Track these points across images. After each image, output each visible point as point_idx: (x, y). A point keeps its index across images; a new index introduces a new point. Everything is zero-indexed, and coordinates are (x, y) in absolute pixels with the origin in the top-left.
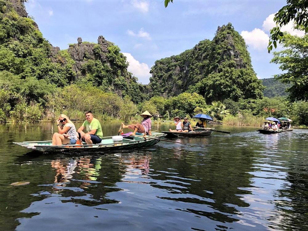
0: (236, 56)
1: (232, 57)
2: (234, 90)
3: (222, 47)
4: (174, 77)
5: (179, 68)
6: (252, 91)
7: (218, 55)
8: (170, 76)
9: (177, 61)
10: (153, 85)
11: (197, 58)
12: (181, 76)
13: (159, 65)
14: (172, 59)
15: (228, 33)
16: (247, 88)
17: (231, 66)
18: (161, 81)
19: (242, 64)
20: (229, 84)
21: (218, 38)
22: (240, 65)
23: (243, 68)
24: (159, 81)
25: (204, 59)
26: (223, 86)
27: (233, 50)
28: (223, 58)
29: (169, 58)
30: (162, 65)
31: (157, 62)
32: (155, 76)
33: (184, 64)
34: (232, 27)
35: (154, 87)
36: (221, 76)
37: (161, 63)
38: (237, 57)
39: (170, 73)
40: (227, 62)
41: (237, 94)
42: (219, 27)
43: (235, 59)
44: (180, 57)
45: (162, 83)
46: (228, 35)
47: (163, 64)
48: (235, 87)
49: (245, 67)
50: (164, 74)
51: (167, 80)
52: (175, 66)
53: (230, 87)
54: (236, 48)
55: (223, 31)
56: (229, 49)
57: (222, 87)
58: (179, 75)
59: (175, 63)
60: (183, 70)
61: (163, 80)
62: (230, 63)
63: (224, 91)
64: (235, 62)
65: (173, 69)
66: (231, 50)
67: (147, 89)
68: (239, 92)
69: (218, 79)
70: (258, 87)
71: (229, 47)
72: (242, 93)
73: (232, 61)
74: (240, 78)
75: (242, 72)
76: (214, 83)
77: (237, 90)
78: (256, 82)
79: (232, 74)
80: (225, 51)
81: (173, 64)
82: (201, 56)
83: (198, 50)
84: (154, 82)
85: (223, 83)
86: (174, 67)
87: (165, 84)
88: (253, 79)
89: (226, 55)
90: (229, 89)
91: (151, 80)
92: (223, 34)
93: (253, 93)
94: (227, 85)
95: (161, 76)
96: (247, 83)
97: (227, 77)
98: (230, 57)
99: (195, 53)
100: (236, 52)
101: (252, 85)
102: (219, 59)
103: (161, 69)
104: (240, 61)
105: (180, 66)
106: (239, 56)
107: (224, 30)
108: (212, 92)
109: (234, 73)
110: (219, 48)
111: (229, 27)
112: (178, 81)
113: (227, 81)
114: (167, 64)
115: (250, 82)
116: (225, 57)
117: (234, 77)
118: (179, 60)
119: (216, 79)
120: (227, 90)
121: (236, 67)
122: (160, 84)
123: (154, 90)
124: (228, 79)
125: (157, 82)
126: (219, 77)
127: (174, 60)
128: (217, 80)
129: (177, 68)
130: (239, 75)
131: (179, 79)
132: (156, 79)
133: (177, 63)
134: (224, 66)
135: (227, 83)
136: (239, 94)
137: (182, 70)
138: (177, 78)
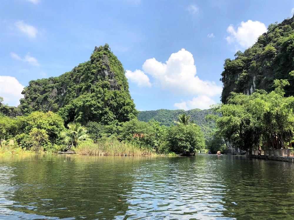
0: (110, 77)
1: (106, 77)
2: (106, 113)
3: (97, 66)
4: (49, 100)
5: (56, 91)
6: (125, 115)
7: (91, 75)
8: (45, 99)
9: (55, 83)
10: (24, 107)
11: (75, 81)
12: (58, 99)
13: (34, 86)
14: (49, 81)
15: (105, 54)
16: (120, 111)
17: (104, 86)
18: (34, 103)
19: (117, 85)
20: (101, 106)
21: (94, 58)
22: (115, 86)
23: (117, 90)
24: (32, 103)
25: (82, 81)
26: (94, 108)
27: (108, 70)
28: (97, 77)
29: (47, 79)
30: (37, 86)
31: (32, 83)
32: (27, 98)
33: (62, 86)
34: (109, 49)
35: (24, 109)
36: (93, 96)
37: (37, 83)
38: (112, 78)
39: (45, 95)
40: (101, 83)
41: (109, 118)
42: (96, 47)
43: (110, 80)
44: (58, 79)
45: (36, 106)
46: (104, 55)
47: (39, 85)
48: (107, 109)
49: (119, 89)
50: (39, 96)
51: (41, 102)
52: (52, 88)
53: (102, 110)
54: (111, 68)
55: (99, 51)
56: (104, 69)
57: (92, 109)
58: (55, 98)
59: (53, 85)
60: (61, 92)
61: (37, 102)
62: (104, 83)
63: (95, 114)
64: (109, 83)
65: (49, 91)
66: (106, 70)
67: (16, 112)
68: (111, 115)
69: (89, 100)
70: (131, 111)
71: (104, 67)
72: (115, 116)
73: (106, 82)
74: (113, 100)
75: (115, 94)
76: (84, 104)
77: (110, 113)
78: (129, 105)
79: (105, 96)
80: (99, 71)
81: (50, 85)
82: (80, 78)
83: (76, 72)
84: (25, 104)
85: (94, 105)
86: (50, 89)
87: (38, 106)
88: (127, 102)
89: (100, 75)
90: (101, 112)
91: (22, 102)
92: (99, 54)
93: (126, 116)
94: (99, 107)
95: (35, 98)
96: (120, 106)
97: (98, 98)
98: (104, 77)
99: (74, 75)
100: (111, 72)
101: (125, 108)
102: (93, 79)
103: (35, 91)
104: (114, 82)
105: (57, 88)
106: (113, 77)
107: (101, 50)
108: (82, 114)
109: (107, 95)
110: (94, 68)
111: (106, 48)
112: (54, 105)
113: (99, 102)
114: (43, 85)
115: (124, 104)
116: (99, 77)
117: (106, 99)
118: (57, 82)
119: (86, 99)
120: (98, 113)
121: (110, 88)
122: (33, 107)
123: (24, 113)
124: (100, 100)
125: (29, 104)
126: (91, 97)
127: (52, 82)
128: (87, 101)
129: (54, 90)
130: (113, 97)
131: (56, 102)
132: (28, 100)
133: (54, 85)
134: (97, 86)
135: (99, 104)
136: (111, 118)
137: (59, 93)
138: (53, 101)
